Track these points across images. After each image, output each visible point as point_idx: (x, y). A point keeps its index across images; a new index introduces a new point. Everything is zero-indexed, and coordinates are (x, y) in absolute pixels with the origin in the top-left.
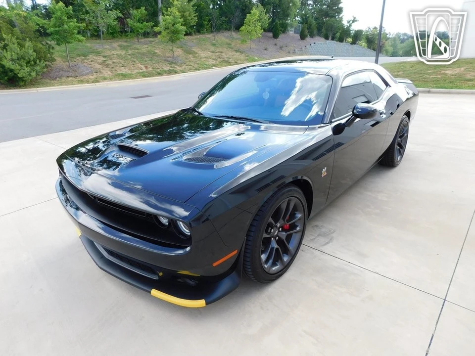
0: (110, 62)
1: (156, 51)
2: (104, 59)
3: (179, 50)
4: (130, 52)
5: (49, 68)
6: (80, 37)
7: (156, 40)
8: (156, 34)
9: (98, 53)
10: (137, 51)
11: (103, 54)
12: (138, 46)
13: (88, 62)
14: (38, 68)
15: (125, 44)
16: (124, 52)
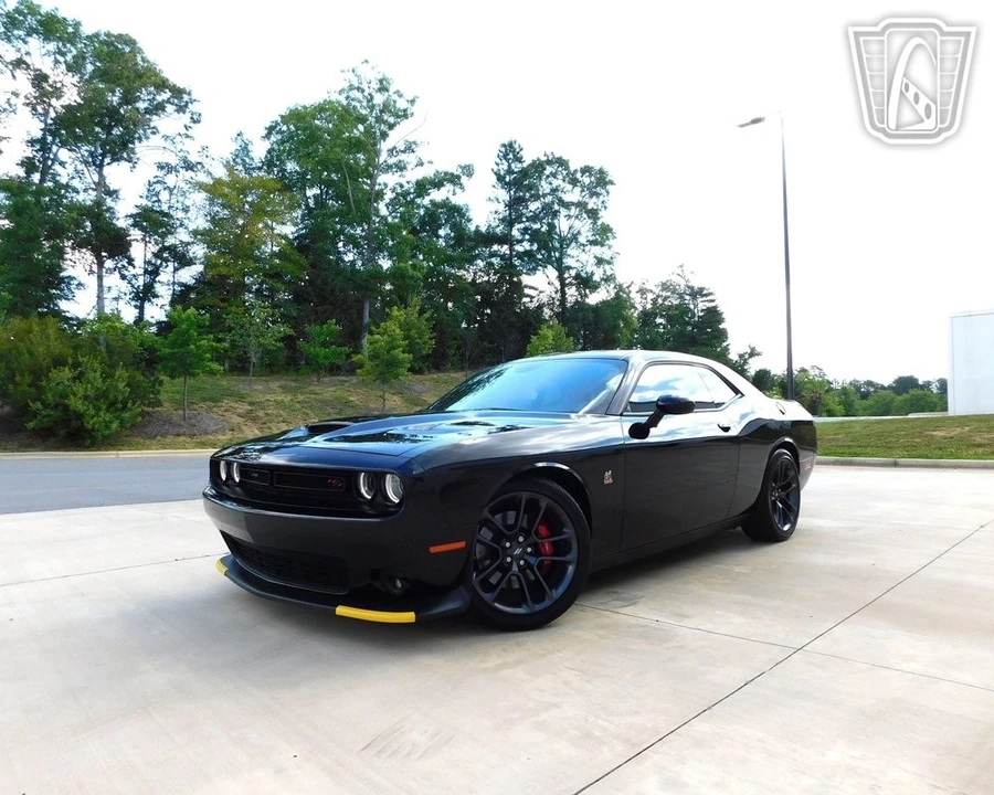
0: (261, 413)
1: (351, 399)
2: (249, 408)
3: (395, 398)
4: (301, 398)
5: (147, 418)
6: (215, 366)
7: (354, 380)
8: (352, 369)
9: (241, 398)
10: (313, 396)
11: (249, 399)
12: (317, 389)
13: (220, 412)
14: (126, 415)
15: (293, 384)
16: (289, 398)
